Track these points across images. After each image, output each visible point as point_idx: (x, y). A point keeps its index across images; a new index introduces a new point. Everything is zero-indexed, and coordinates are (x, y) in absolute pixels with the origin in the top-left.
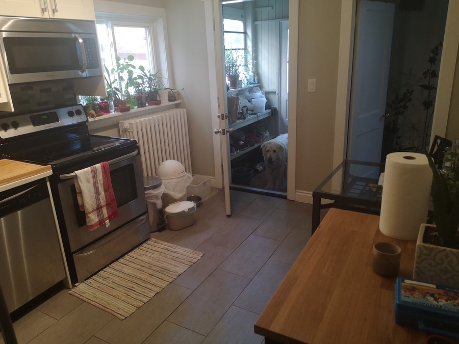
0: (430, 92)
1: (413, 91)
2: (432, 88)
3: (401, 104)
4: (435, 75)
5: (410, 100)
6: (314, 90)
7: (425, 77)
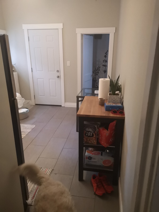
0: (105, 67)
1: (100, 67)
2: (106, 66)
3: (97, 71)
4: (106, 61)
5: (99, 70)
6: (69, 65)
7: (104, 62)
